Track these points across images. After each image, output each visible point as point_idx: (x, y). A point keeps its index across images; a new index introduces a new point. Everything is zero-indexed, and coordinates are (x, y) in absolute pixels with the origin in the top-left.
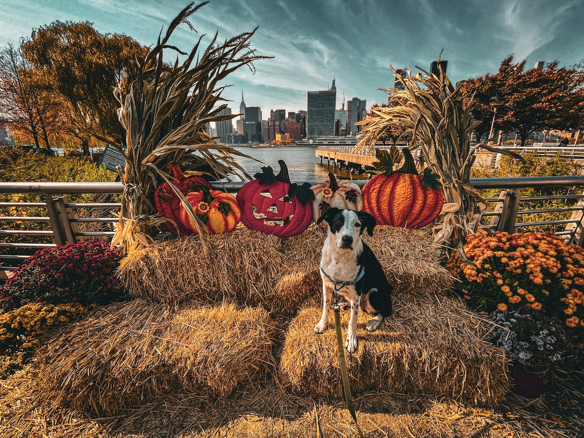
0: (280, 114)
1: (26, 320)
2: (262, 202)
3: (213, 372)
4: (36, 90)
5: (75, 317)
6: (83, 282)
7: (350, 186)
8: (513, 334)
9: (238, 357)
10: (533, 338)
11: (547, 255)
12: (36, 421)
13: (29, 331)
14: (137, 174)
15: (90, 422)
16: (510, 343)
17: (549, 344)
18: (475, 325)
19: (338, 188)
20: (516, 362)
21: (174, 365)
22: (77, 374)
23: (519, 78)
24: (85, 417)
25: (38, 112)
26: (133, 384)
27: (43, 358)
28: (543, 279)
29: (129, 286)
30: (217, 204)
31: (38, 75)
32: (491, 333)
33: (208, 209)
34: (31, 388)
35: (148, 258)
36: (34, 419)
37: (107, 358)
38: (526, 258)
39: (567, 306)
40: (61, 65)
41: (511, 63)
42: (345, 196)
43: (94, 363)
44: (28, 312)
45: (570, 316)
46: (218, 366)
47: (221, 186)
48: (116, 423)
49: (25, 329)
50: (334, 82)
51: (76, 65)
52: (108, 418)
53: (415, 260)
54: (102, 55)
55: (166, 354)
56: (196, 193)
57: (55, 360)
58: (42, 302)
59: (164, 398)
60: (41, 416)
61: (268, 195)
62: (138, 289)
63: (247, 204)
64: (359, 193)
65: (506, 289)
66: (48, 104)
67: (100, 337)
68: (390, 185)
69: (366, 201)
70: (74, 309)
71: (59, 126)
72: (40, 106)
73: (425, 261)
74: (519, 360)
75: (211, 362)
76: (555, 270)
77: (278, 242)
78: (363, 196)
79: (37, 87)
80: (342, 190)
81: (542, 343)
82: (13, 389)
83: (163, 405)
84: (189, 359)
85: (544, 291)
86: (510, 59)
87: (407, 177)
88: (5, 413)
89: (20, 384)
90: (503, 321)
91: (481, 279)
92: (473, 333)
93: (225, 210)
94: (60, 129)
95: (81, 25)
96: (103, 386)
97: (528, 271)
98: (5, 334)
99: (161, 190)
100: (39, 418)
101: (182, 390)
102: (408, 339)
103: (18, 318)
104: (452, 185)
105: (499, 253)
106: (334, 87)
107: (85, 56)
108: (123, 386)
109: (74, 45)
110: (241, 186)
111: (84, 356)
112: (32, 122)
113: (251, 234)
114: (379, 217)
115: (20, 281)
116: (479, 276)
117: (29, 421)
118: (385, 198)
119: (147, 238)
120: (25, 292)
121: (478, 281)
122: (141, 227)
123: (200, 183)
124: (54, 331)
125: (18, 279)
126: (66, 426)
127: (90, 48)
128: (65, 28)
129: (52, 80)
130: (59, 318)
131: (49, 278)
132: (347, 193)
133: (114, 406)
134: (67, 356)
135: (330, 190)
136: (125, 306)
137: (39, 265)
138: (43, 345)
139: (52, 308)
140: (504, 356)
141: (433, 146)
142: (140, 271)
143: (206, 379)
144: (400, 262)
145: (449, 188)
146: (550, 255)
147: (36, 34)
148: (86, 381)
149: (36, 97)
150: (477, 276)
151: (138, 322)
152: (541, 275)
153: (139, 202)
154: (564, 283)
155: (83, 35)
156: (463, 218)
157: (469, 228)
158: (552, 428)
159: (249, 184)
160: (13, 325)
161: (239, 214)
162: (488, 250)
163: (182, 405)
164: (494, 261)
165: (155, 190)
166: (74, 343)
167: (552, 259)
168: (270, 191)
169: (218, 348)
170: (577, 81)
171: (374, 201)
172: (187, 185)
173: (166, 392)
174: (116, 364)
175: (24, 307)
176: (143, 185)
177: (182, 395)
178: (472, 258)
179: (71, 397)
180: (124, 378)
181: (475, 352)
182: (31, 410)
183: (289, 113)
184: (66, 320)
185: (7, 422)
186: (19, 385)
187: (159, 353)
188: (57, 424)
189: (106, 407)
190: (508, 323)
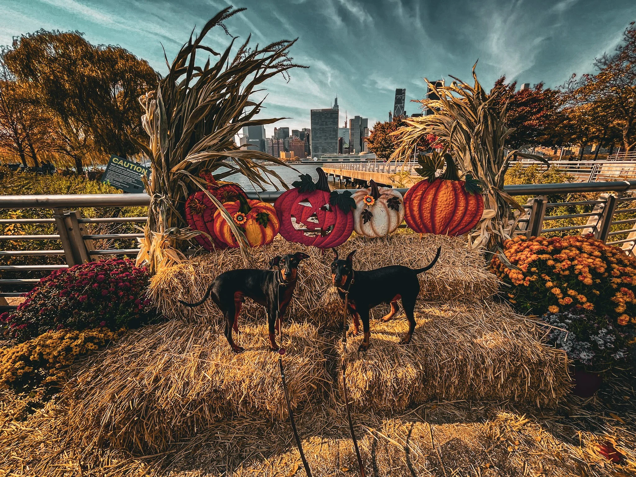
0: (284, 132)
1: (48, 350)
2: (302, 212)
3: (272, 395)
4: (20, 104)
5: (104, 344)
6: (111, 305)
7: (392, 193)
8: (572, 335)
9: (296, 376)
10: (592, 337)
11: (592, 256)
12: (67, 466)
13: (51, 363)
14: (166, 184)
15: (133, 462)
16: (570, 344)
17: (609, 342)
18: (532, 328)
19: (380, 195)
20: (577, 361)
21: (227, 390)
22: (117, 408)
23: (512, 97)
24: (127, 456)
25: (24, 128)
26: (184, 415)
27: (73, 393)
28: (593, 279)
29: (161, 307)
30: (255, 215)
31: (23, 88)
32: (548, 336)
33: (245, 220)
34: (55, 428)
35: (182, 275)
36: (64, 464)
37: (150, 388)
38: (572, 259)
39: (617, 305)
40: (49, 77)
41: (503, 83)
42: (387, 204)
43: (136, 394)
44: (49, 342)
45: (620, 314)
46: (276, 387)
47: (257, 196)
48: (165, 460)
49: (47, 361)
50: (336, 100)
51: (66, 78)
52: (156, 455)
53: (462, 266)
54: (95, 67)
55: (217, 379)
56: (233, 203)
57: (88, 394)
58: (64, 328)
59: (216, 427)
60: (74, 460)
61: (308, 205)
62: (171, 310)
63: (286, 214)
64: (401, 201)
65: (557, 291)
66: (35, 120)
67: (138, 364)
68: (432, 192)
69: (408, 208)
70: (103, 335)
71: (48, 143)
72: (25, 121)
73: (472, 266)
74: (581, 361)
75: (269, 384)
76: (602, 270)
77: (319, 254)
78: (405, 203)
79: (21, 100)
80: (384, 198)
81: (602, 342)
82: (33, 431)
83: (216, 435)
84: (244, 382)
85: (594, 291)
86: (503, 79)
87: (449, 183)
88: (27, 459)
89: (40, 424)
90: (558, 323)
91: (529, 283)
92: (531, 336)
93: (264, 221)
94: (50, 146)
95: (70, 34)
96: (148, 420)
97: (576, 272)
98: (23, 368)
99: (192, 200)
100: (70, 462)
101: (235, 417)
102: (470, 346)
103: (38, 348)
104: (488, 192)
105: (544, 257)
106: (336, 105)
107: (75, 68)
108: (171, 419)
109: (63, 55)
110: (278, 196)
111: (123, 387)
112: (18, 139)
113: (291, 246)
114: (421, 224)
115: (35, 306)
116: (526, 279)
117: (59, 467)
118: (427, 205)
119: (178, 254)
120: (42, 318)
121: (525, 284)
122: (172, 241)
123: (235, 193)
124: (82, 361)
125: (32, 304)
126: (105, 469)
127: (82, 60)
128: (51, 37)
129: (39, 94)
130: (86, 346)
131: (70, 301)
132: (389, 201)
133: (161, 441)
134: (102, 389)
135: (372, 197)
136: (160, 329)
137: (56, 287)
138: (70, 377)
139: (77, 335)
140: (566, 357)
141: (468, 153)
142: (174, 289)
143: (264, 403)
144: (448, 268)
145: (485, 195)
146: (594, 256)
147: (19, 43)
148: (129, 415)
149: (20, 112)
150: (524, 279)
151: (179, 345)
152: (590, 276)
153: (168, 214)
154: (613, 282)
155: (72, 46)
156: (499, 224)
157: (505, 234)
158: (614, 426)
159: (287, 194)
160: (32, 357)
161: (277, 225)
162: (531, 254)
163: (237, 433)
164: (540, 264)
165: (186, 201)
166: (109, 373)
167: (598, 259)
168: (309, 200)
169: (275, 368)
170: (562, 100)
171: (416, 209)
172: (220, 195)
173: (218, 420)
174: (162, 393)
175: (43, 335)
176: (172, 195)
177: (236, 423)
178: (516, 262)
179: (111, 435)
180: (172, 409)
181: (538, 355)
182: (59, 454)
183: (293, 131)
184: (95, 347)
185: (31, 470)
186: (39, 426)
187: (209, 377)
188: (94, 468)
189: (152, 442)
190: (563, 324)
